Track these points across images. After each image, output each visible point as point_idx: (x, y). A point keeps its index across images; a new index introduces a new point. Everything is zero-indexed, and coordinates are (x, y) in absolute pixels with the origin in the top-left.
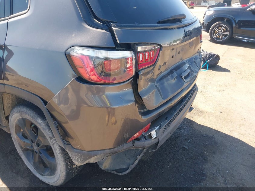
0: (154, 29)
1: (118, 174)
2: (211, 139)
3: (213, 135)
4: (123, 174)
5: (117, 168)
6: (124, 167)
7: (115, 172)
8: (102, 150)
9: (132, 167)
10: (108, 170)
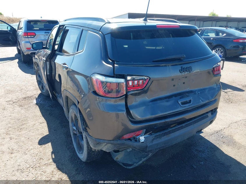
0: (145, 66)
1: (124, 166)
2: (226, 168)
3: (231, 165)
4: (128, 167)
5: (125, 162)
6: (130, 163)
7: (122, 165)
8: (103, 140)
9: (136, 165)
10: (118, 162)
